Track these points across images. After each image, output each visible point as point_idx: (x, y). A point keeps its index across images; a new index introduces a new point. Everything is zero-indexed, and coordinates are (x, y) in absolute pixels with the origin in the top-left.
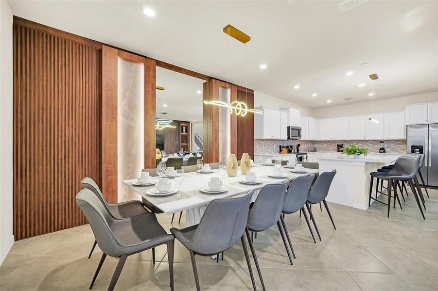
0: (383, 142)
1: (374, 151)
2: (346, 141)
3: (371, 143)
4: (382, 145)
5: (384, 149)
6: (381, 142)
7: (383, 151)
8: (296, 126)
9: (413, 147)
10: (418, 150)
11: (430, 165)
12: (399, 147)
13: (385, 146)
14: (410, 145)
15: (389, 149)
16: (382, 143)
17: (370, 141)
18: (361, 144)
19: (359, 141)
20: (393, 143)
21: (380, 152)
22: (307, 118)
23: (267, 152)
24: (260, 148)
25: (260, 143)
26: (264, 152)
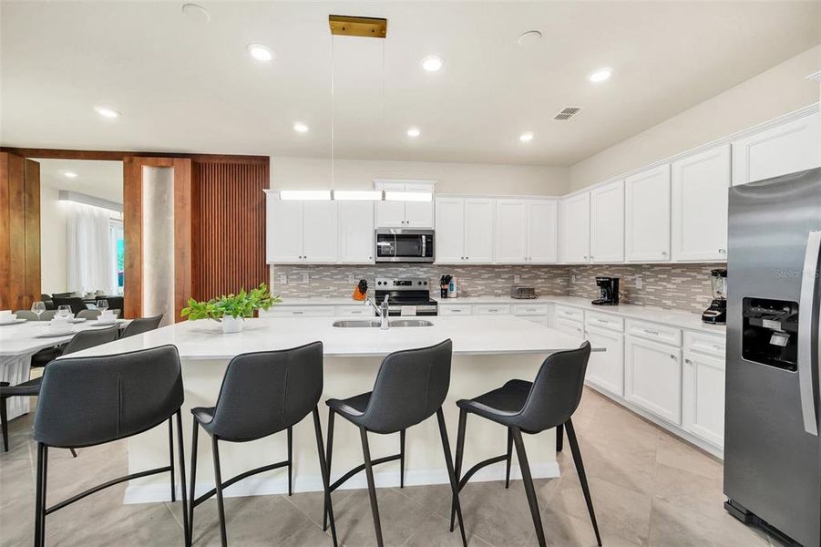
5: (722, 305)
16: (721, 280)
21: (706, 319)
23: (320, 295)
24: (293, 284)
25: (295, 274)
26: (311, 294)
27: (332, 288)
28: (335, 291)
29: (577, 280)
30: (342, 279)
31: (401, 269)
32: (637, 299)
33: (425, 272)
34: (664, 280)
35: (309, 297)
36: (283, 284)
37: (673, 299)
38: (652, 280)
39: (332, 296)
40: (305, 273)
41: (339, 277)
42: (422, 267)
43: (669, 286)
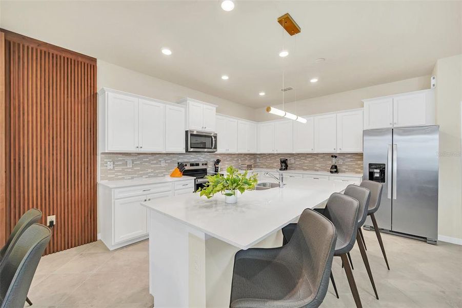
0: (336, 157)
1: (325, 170)
2: (292, 155)
3: (322, 158)
4: (334, 161)
5: (336, 167)
6: (332, 156)
7: (335, 169)
8: (203, 130)
9: (370, 165)
10: (378, 171)
11: (395, 197)
12: (357, 164)
13: (338, 162)
14: (366, 162)
15: (344, 167)
16: (334, 158)
17: (321, 154)
18: (310, 159)
19: (308, 154)
20: (349, 158)
21: (331, 172)
22: (237, 120)
23: (141, 176)
24: (120, 168)
25: (120, 160)
26: (134, 176)
27: (150, 171)
28: (152, 172)
29: (260, 160)
30: (157, 164)
31: (191, 156)
32: (292, 167)
33: (204, 158)
34: (304, 159)
35: (132, 178)
36: (110, 169)
37: (307, 166)
38: (298, 159)
39: (150, 177)
40: (129, 160)
41: (155, 162)
42: (202, 155)
43: (306, 161)
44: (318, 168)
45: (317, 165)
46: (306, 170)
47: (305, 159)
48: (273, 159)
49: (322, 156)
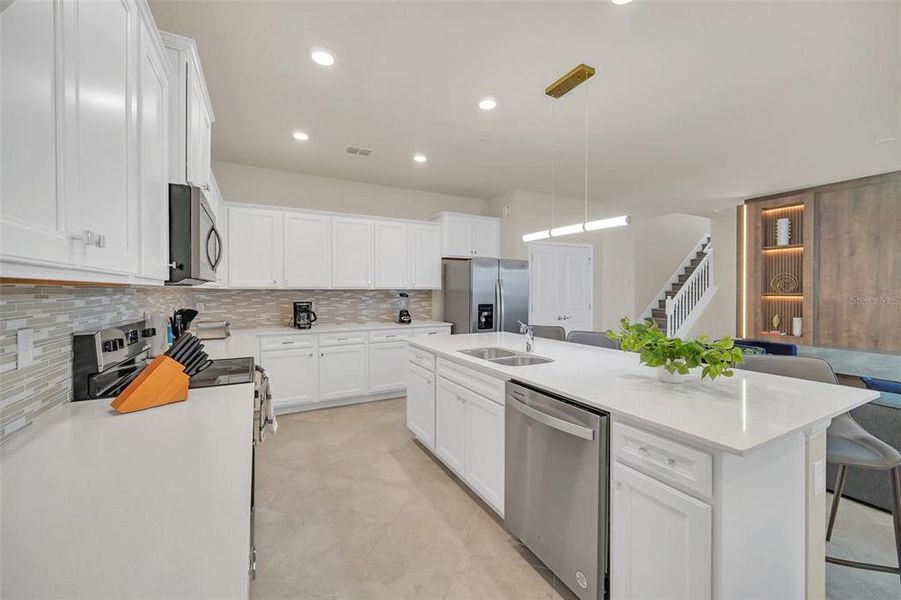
0: (407, 296)
3: (371, 298)
5: (407, 313)
18: (349, 301)
34: (337, 302)
37: (344, 315)
44: (363, 318)
45: (364, 312)
46: (341, 323)
47: (340, 302)
48: (258, 303)
49: (371, 294)
